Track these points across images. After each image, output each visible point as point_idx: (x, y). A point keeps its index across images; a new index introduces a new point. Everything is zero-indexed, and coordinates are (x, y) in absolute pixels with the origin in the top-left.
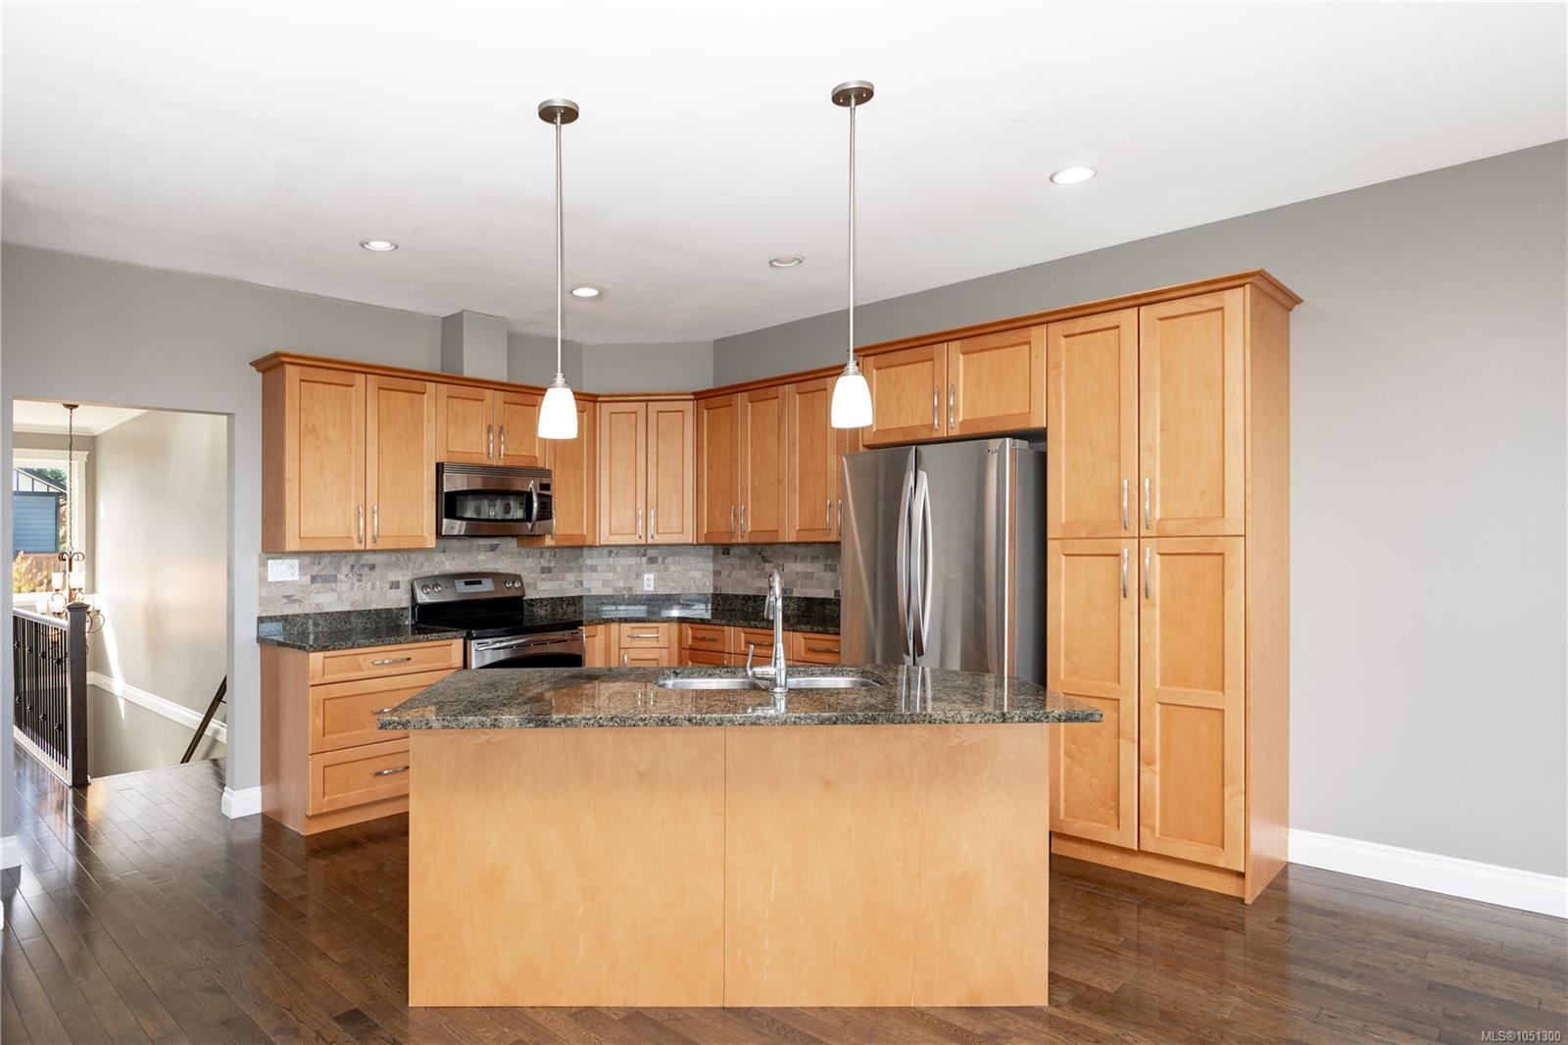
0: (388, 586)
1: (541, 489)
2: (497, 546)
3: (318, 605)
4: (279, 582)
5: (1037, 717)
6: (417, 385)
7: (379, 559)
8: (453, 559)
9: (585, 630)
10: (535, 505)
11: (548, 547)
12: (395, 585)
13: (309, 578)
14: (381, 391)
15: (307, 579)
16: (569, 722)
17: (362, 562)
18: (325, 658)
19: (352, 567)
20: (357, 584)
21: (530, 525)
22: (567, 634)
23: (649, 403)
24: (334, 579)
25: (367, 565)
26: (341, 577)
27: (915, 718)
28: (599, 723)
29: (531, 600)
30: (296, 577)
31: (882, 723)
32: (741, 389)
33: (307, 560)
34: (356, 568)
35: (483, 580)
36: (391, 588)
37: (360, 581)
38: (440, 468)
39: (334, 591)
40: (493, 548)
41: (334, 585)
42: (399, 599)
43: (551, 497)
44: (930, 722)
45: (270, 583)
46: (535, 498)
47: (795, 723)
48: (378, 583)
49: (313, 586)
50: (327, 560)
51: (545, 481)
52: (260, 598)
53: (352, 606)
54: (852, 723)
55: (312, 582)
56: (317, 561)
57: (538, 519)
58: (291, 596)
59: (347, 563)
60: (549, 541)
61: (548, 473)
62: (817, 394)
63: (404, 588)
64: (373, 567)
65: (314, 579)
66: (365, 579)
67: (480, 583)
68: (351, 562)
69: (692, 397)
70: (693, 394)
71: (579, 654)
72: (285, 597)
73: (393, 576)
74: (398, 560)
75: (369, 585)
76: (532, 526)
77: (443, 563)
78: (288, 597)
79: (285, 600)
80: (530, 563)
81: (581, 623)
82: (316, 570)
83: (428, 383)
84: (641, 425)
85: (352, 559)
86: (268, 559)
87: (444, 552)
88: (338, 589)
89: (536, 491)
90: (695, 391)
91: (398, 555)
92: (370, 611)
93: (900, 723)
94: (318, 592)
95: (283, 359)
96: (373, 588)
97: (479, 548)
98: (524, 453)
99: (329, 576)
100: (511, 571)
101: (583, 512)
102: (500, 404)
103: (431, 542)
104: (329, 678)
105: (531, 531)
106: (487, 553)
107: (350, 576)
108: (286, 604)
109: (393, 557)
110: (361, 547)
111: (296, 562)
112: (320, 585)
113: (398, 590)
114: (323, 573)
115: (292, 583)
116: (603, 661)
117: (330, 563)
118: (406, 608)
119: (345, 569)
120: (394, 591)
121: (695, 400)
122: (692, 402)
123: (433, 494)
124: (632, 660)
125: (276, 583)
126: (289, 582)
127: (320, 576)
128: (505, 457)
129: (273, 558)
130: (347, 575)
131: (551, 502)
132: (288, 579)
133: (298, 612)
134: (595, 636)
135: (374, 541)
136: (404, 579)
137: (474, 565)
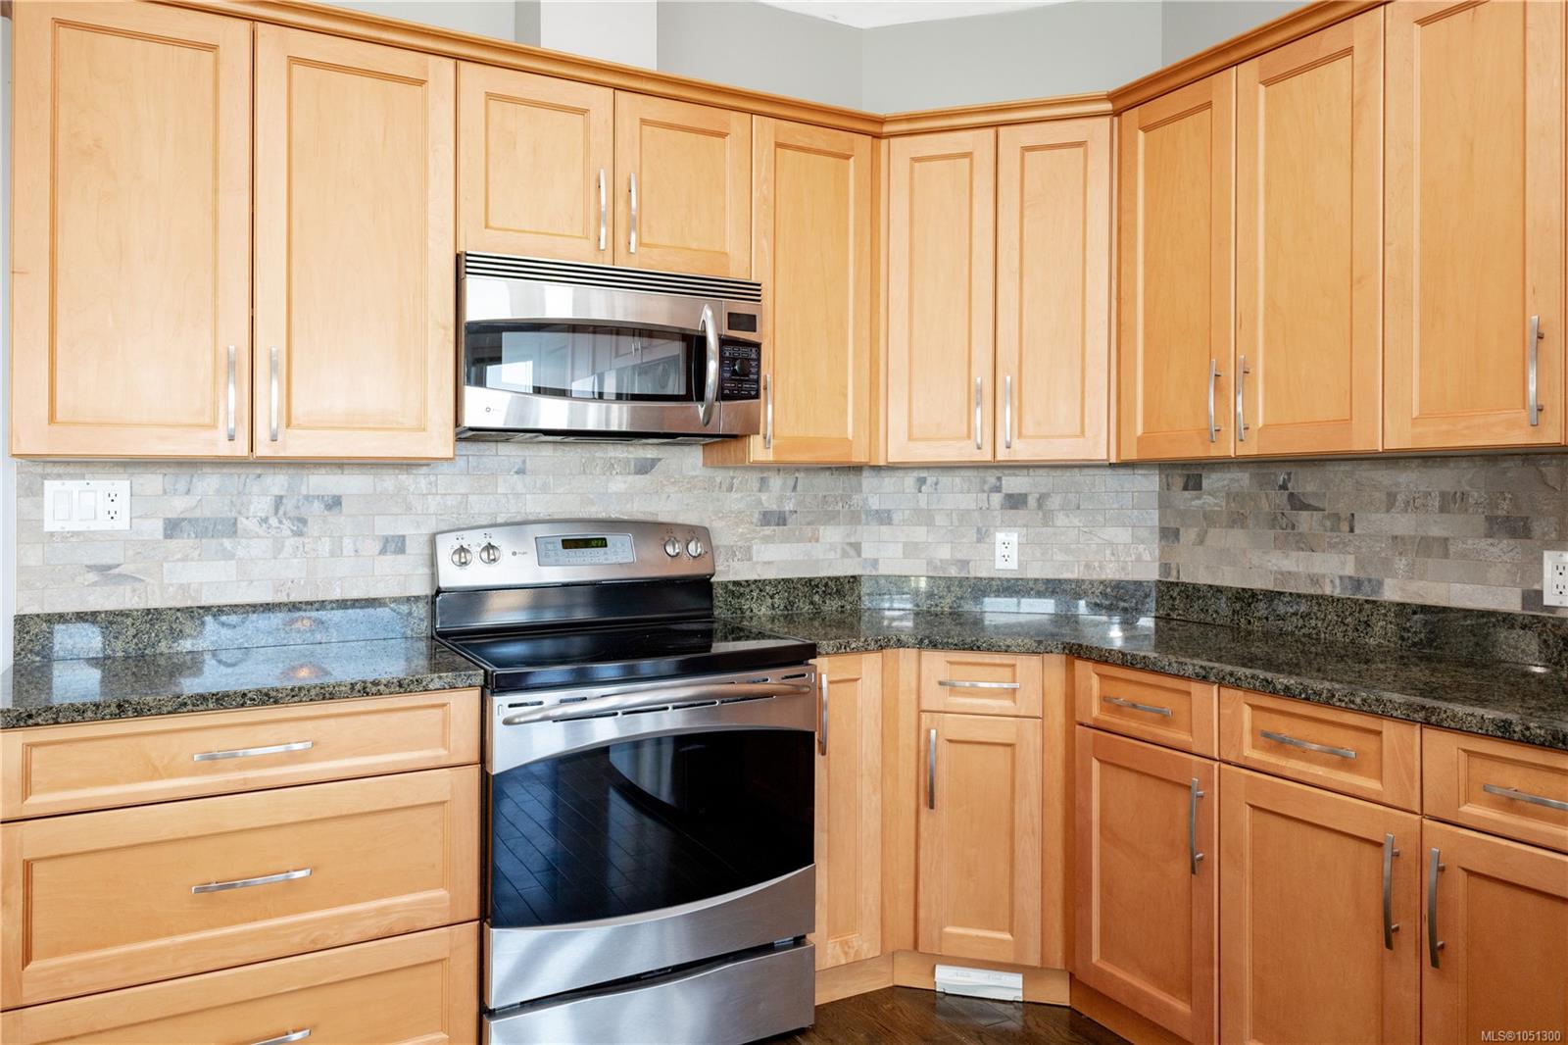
0: (377, 547)
1: (731, 327)
2: (654, 462)
3: (184, 588)
4: (74, 534)
6: (404, 63)
7: (349, 484)
8: (545, 489)
9: (825, 667)
10: (713, 366)
12: (396, 545)
13: (160, 524)
14: (297, 69)
15: (154, 528)
18: (30, 746)
19: (279, 500)
20: (290, 542)
23: (1002, 129)
24: (231, 528)
26: (248, 525)
29: (737, 583)
30: (122, 523)
32: (1235, 55)
33: (152, 482)
34: (289, 505)
35: (611, 538)
36: (383, 551)
37: (299, 534)
38: (461, 266)
39: (229, 556)
40: (644, 468)
41: (227, 543)
42: (401, 578)
43: (758, 346)
45: (52, 534)
46: (712, 345)
48: (347, 543)
49: (172, 544)
50: (209, 483)
51: (743, 308)
52: (21, 570)
53: (277, 591)
55: (168, 536)
56: (183, 481)
57: (722, 396)
58: (110, 567)
59: (265, 490)
60: (758, 450)
61: (750, 290)
63: (417, 548)
64: (334, 503)
65: (172, 528)
66: (313, 528)
67: (602, 543)
68: (277, 491)
69: (1108, 106)
70: (1112, 97)
71: (809, 728)
72: (91, 568)
73: (386, 527)
74: (400, 488)
75: (325, 546)
76: (708, 413)
77: (517, 495)
78: (103, 569)
79: (92, 577)
80: (735, 501)
81: (811, 651)
82: (178, 506)
83: (430, 58)
84: (983, 184)
85: (277, 482)
86: (45, 477)
87: (521, 472)
88: (240, 553)
89: (717, 328)
91: (403, 477)
94: (185, 559)
96: (336, 552)
97: (610, 466)
98: (694, 245)
99: (215, 522)
100: (690, 518)
101: (845, 388)
102: (628, 125)
103: (439, 442)
105: (706, 424)
106: (630, 478)
107: (273, 522)
108: (95, 584)
109: (389, 481)
110: (241, 448)
111: (121, 485)
112: (191, 542)
113: (400, 557)
114: (197, 514)
115: (111, 537)
116: (877, 740)
117: (218, 492)
118: (417, 598)
119: (261, 505)
120: (389, 558)
121: (1117, 113)
122: (1107, 120)
123: (445, 328)
124: (950, 741)
125: (66, 536)
126: (103, 533)
127: (190, 520)
128: (643, 250)
129: (59, 476)
130: (265, 520)
131: (759, 360)
132: (103, 524)
133: (128, 606)
134: (856, 680)
135: (274, 439)
136: (416, 534)
137: (593, 503)
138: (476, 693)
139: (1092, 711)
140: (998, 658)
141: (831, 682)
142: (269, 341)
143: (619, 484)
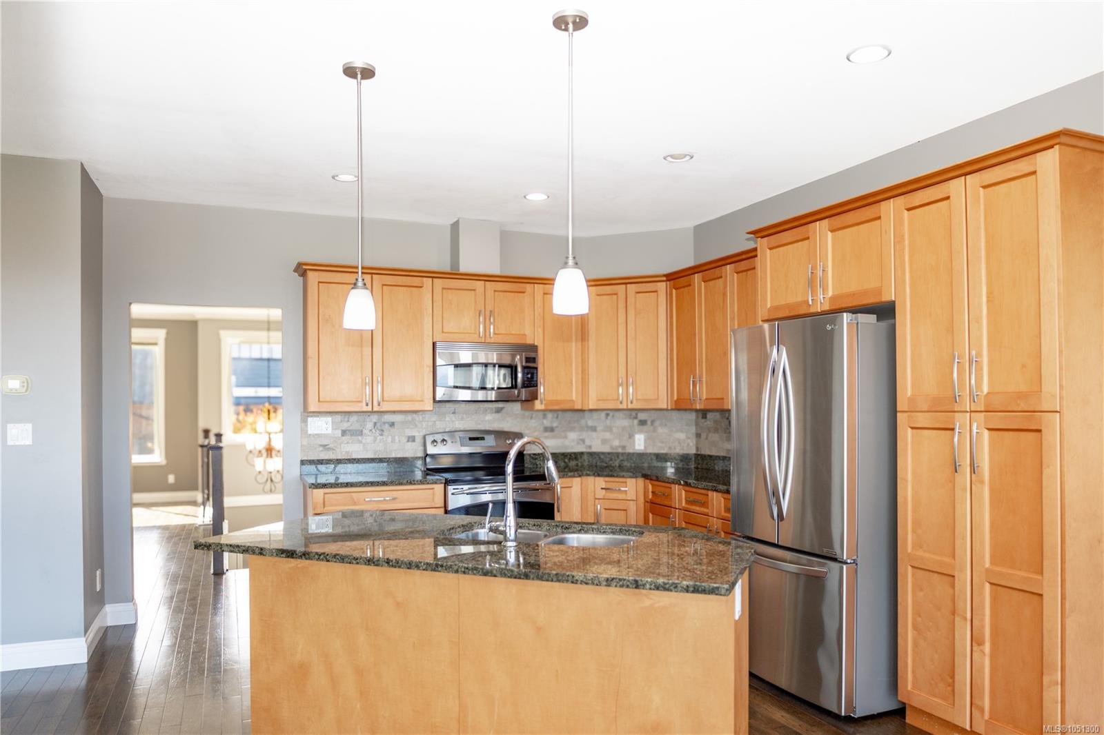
0: (405, 440)
1: (527, 362)
2: (502, 409)
3: (347, 453)
4: (316, 434)
6: (416, 281)
7: (397, 418)
8: (462, 419)
10: (520, 375)
11: (538, 411)
12: (412, 439)
13: (340, 431)
14: (384, 287)
15: (339, 433)
17: (383, 420)
18: (325, 494)
19: (375, 423)
20: (379, 437)
21: (516, 392)
23: (628, 286)
24: (361, 433)
25: (388, 423)
26: (366, 432)
29: (534, 454)
30: (330, 431)
32: (697, 270)
33: (338, 418)
34: (378, 425)
35: (486, 437)
36: (408, 441)
37: (381, 435)
38: (435, 347)
39: (361, 442)
40: (498, 411)
41: (360, 438)
42: (412, 450)
43: (536, 368)
45: (310, 435)
46: (519, 369)
48: (397, 438)
49: (344, 438)
50: (354, 418)
51: (532, 355)
52: (302, 446)
53: (375, 454)
55: (343, 435)
56: (346, 419)
57: (524, 386)
58: (326, 445)
59: (371, 421)
60: (538, 405)
61: (534, 348)
63: (419, 440)
64: (392, 424)
65: (344, 433)
66: (386, 433)
67: (483, 439)
68: (375, 420)
69: (665, 279)
70: (665, 276)
71: (551, 502)
72: (321, 445)
73: (409, 432)
74: (413, 420)
75: (389, 439)
76: (519, 393)
77: (453, 421)
78: (324, 446)
79: (321, 448)
80: (533, 423)
82: (345, 426)
83: (425, 279)
84: (621, 305)
85: (374, 418)
86: (308, 416)
87: (454, 413)
88: (364, 441)
89: (522, 363)
90: (665, 273)
91: (414, 415)
92: (389, 458)
94: (348, 443)
95: (304, 267)
96: (393, 441)
97: (486, 410)
98: (513, 332)
99: (356, 431)
100: (515, 429)
101: (572, 381)
102: (490, 293)
103: (429, 405)
104: (327, 509)
105: (518, 396)
106: (494, 415)
107: (374, 431)
108: (322, 451)
109: (409, 417)
110: (369, 408)
111: (329, 419)
112: (349, 437)
113: (414, 443)
114: (350, 428)
115: (326, 436)
116: (579, 509)
117: (357, 421)
118: (419, 458)
119: (370, 425)
120: (410, 443)
121: (667, 280)
122: (664, 283)
123: (430, 367)
124: (606, 509)
125: (314, 435)
126: (324, 434)
127: (349, 430)
128: (496, 336)
129: (312, 416)
130: (371, 430)
131: (537, 373)
132: (324, 432)
133: (331, 458)
134: (571, 487)
135: (379, 405)
136: (418, 435)
137: (480, 424)
138: (443, 485)
139: (650, 497)
140: (621, 480)
141: (561, 488)
142: (378, 375)
143: (489, 417)
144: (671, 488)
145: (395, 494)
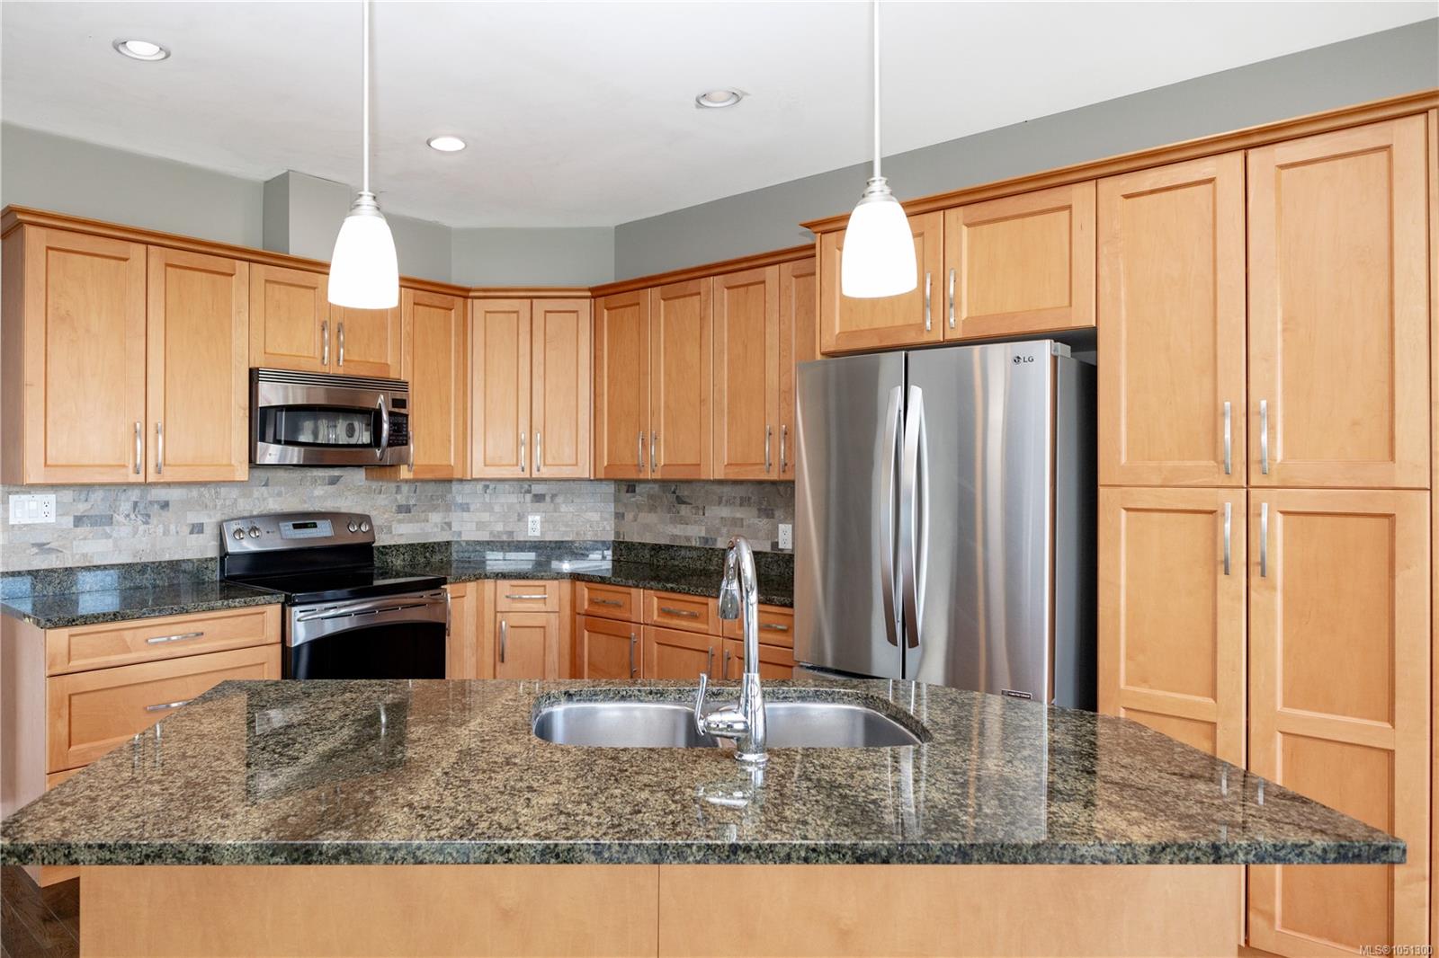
0: (187, 530)
1: (394, 407)
2: (338, 478)
3: (84, 556)
4: (25, 525)
5: (1282, 854)
6: (223, 264)
7: (174, 495)
8: (279, 494)
9: (450, 590)
10: (386, 426)
11: (406, 481)
12: (198, 529)
13: (71, 519)
14: (169, 269)
15: (68, 521)
16: (355, 855)
17: (149, 498)
18: (71, 636)
19: (136, 504)
20: (142, 528)
21: (378, 452)
22: (426, 594)
23: (535, 301)
24: (109, 520)
25: (157, 502)
26: (119, 518)
27: (1045, 854)
28: (415, 857)
29: (384, 547)
30: (52, 519)
31: (979, 862)
32: (650, 283)
33: (68, 495)
34: (141, 506)
35: (318, 522)
36: (191, 533)
37: (146, 523)
38: (254, 376)
39: (109, 536)
40: (333, 481)
41: (108, 529)
42: (201, 548)
43: (407, 416)
44: (1072, 862)
45: (13, 526)
46: (385, 417)
47: (806, 860)
48: (172, 527)
49: (79, 530)
50: (98, 495)
51: (399, 396)
53: (135, 556)
54: (919, 862)
55: (76, 526)
56: (83, 496)
57: (390, 445)
58: (45, 544)
59: (128, 500)
60: (404, 473)
61: (403, 386)
62: (751, 288)
63: (210, 531)
64: (165, 505)
65: (78, 521)
66: (154, 521)
67: (313, 525)
68: (134, 499)
69: (589, 294)
70: (591, 290)
71: (442, 622)
72: (35, 545)
73: (193, 518)
74: (201, 495)
75: (160, 529)
76: (382, 453)
77: (264, 499)
78: (40, 546)
79: (35, 550)
80: (382, 500)
81: (444, 581)
82: (81, 508)
83: (237, 261)
84: (525, 328)
85: (135, 495)
86: (9, 493)
87: (266, 485)
88: (115, 535)
89: (387, 407)
90: (591, 286)
91: (202, 489)
92: (160, 562)
93: (1014, 862)
94: (85, 539)
95: (19, 217)
96: (166, 532)
97: (314, 481)
98: (371, 360)
99: (101, 517)
100: (358, 510)
101: (450, 436)
104: (77, 664)
105: (381, 460)
106: (327, 487)
107: (133, 516)
108: (36, 554)
109: (195, 492)
110: (140, 478)
111: (51, 498)
112: (88, 529)
113: (201, 535)
114: (92, 513)
115: (45, 526)
116: (474, 628)
117: (103, 499)
118: (212, 559)
119: (126, 507)
120: (195, 536)
121: (592, 297)
122: (588, 300)
124: (512, 627)
125: (21, 527)
126: (41, 524)
127: (87, 516)
128: (345, 363)
129: (17, 493)
130: (128, 516)
131: (407, 423)
132: (41, 520)
133: (54, 566)
134: (463, 597)
135: (158, 472)
136: (210, 520)
137: (305, 502)
138: (280, 606)
139: (586, 607)
140: (537, 583)
141: (451, 598)
142: (156, 417)
143: (319, 491)
144: (630, 594)
145: (199, 627)
